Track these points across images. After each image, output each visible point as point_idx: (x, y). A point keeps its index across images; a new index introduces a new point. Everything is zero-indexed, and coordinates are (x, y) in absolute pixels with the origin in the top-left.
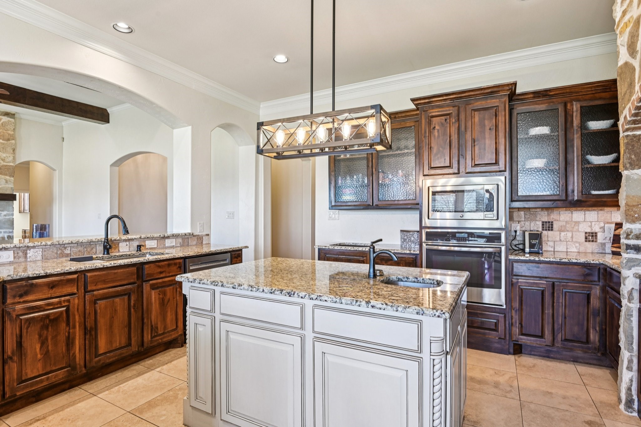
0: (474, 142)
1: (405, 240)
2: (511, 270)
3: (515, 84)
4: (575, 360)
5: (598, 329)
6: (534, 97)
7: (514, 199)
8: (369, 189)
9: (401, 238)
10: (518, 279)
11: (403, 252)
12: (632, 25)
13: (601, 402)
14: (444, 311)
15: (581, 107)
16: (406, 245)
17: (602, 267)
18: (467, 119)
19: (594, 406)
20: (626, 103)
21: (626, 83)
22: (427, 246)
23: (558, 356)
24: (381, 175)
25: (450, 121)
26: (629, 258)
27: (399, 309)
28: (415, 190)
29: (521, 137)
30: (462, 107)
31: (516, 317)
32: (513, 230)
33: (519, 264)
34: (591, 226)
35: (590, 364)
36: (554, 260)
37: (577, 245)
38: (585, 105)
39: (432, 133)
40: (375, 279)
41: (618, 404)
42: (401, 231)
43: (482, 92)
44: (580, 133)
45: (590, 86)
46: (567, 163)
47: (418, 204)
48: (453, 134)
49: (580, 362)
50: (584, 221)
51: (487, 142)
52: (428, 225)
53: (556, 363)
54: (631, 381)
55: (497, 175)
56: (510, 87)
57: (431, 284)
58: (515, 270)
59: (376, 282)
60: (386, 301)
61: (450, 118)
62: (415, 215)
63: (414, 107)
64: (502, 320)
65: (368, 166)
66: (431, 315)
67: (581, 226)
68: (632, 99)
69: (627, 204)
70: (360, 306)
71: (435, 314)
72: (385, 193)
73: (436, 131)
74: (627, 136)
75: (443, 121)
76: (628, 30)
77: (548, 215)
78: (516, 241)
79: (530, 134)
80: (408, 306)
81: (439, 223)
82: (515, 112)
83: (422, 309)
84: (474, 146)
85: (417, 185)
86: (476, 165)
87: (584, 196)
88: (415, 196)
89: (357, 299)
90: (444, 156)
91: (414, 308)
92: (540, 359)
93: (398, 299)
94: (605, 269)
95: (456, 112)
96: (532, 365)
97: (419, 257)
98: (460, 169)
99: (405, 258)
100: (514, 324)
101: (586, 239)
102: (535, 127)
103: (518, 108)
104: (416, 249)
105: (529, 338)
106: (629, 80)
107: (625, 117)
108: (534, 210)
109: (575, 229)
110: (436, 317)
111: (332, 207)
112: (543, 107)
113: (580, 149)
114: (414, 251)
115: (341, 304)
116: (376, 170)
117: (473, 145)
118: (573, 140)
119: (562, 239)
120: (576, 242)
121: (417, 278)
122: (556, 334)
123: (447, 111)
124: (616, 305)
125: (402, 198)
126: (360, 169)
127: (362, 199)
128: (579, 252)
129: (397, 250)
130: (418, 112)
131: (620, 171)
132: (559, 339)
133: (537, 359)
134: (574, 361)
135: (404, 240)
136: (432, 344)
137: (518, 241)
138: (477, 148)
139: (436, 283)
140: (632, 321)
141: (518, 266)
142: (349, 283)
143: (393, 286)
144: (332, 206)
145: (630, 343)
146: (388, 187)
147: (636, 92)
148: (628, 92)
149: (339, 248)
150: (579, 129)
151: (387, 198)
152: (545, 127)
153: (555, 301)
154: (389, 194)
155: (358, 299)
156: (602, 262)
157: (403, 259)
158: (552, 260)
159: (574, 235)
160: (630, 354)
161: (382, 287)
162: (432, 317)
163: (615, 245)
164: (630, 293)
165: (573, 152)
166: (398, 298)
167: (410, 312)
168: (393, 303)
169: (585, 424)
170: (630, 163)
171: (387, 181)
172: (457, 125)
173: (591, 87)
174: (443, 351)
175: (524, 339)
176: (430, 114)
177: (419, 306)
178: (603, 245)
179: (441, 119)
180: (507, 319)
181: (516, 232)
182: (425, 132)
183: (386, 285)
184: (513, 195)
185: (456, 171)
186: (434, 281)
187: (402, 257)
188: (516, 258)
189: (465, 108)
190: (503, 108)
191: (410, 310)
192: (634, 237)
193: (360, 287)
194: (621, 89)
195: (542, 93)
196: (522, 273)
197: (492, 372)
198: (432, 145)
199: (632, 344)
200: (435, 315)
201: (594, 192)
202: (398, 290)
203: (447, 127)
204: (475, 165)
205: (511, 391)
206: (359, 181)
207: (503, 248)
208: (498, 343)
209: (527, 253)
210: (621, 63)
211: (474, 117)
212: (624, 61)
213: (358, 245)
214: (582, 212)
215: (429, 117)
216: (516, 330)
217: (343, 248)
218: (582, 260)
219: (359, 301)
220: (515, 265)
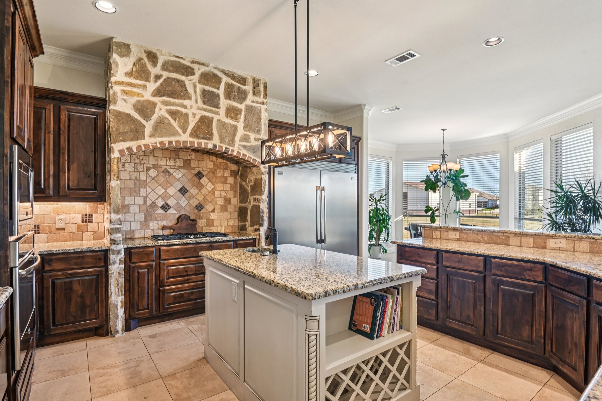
106: (132, 127)
107: (129, 148)
148: (131, 133)
212: (126, 112)
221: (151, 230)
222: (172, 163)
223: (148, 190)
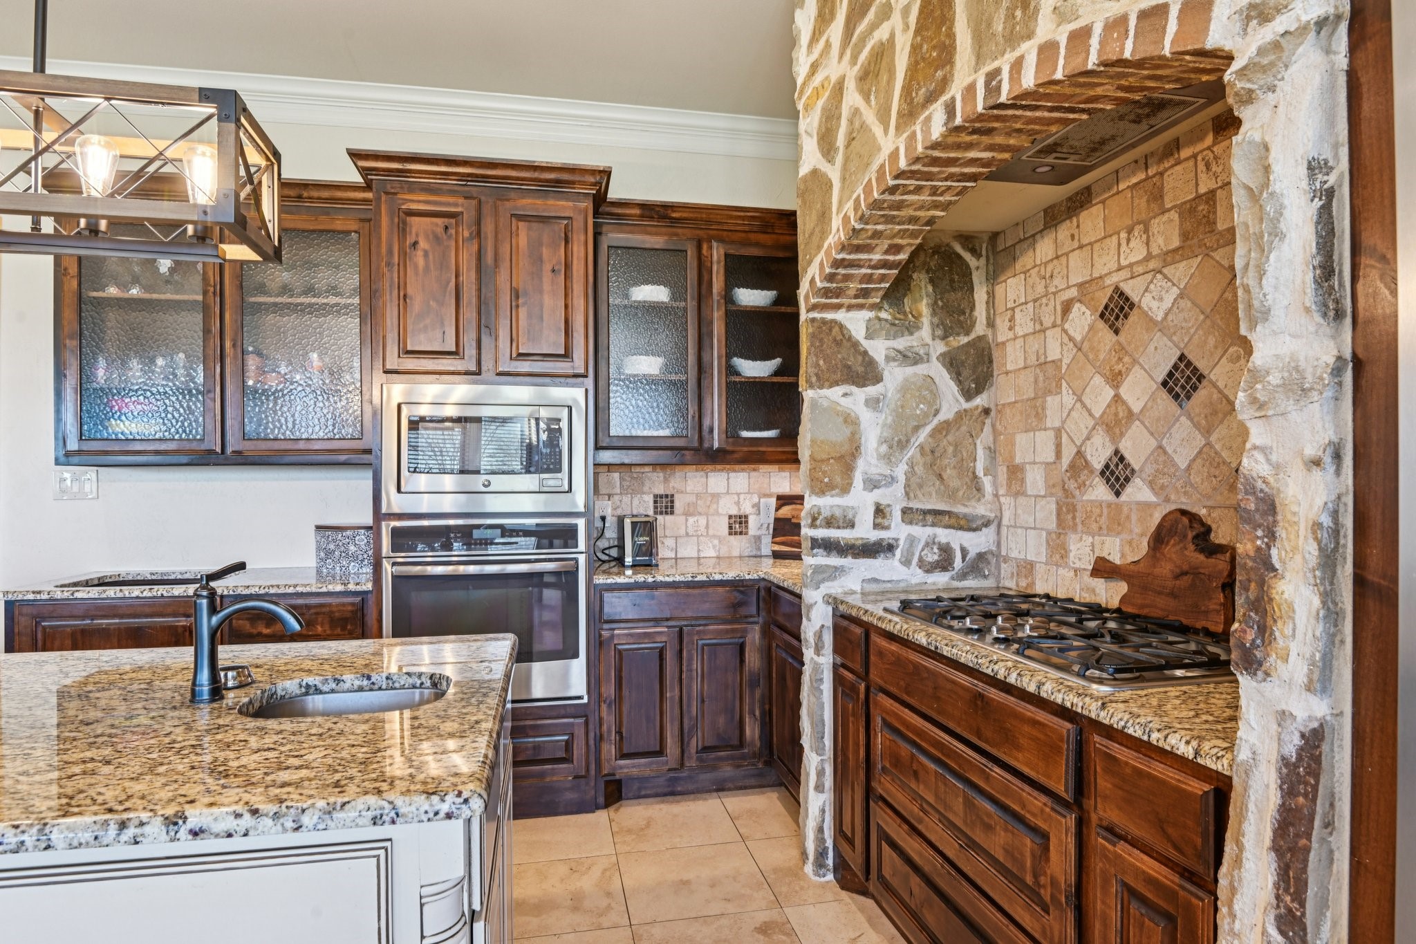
0: (517, 297)
1: (329, 553)
2: (597, 609)
3: (607, 173)
4: (720, 788)
5: (757, 713)
6: (642, 216)
7: (601, 444)
8: (208, 401)
9: (318, 549)
10: (614, 629)
11: (324, 590)
12: (827, 94)
13: (775, 871)
14: (465, 795)
15: (726, 255)
16: (334, 568)
17: (762, 584)
18: (500, 236)
19: (766, 886)
20: (813, 252)
21: (814, 212)
22: (394, 568)
23: (691, 787)
24: (252, 363)
25: (457, 233)
26: (816, 566)
27: (306, 820)
28: (359, 412)
29: (616, 302)
30: (488, 202)
31: (609, 718)
32: (597, 515)
33: (616, 594)
34: (738, 503)
35: (745, 788)
36: (682, 579)
37: (716, 542)
38: (732, 252)
39: (410, 258)
40: (215, 705)
41: (801, 864)
42: (318, 528)
43: (536, 175)
44: (723, 309)
45: (742, 214)
46: (702, 369)
47: (369, 452)
48: (464, 268)
49: (729, 789)
50: (728, 493)
51: (548, 301)
52: (396, 510)
53: (688, 803)
54: (823, 811)
55: (567, 385)
56: (598, 178)
57: (414, 687)
58: (607, 609)
59: (219, 717)
60: (253, 799)
61: (457, 224)
62: (362, 482)
63: (357, 178)
64: (580, 732)
65: (207, 331)
66: (425, 818)
67: (722, 502)
68: (826, 245)
69: (812, 458)
70: (137, 843)
71: (436, 808)
72: (266, 417)
73: (420, 253)
74: (813, 320)
75: (440, 230)
76: (820, 103)
77: (666, 480)
78: (604, 541)
79: (633, 299)
80: (340, 800)
81: (425, 504)
82: (605, 242)
83: (391, 803)
84: (517, 306)
85: (366, 397)
86: (522, 356)
87: (730, 440)
88: (359, 429)
89: (125, 816)
90: (442, 324)
91: (362, 807)
92: (658, 803)
93: (302, 780)
94: (768, 590)
95: (473, 213)
96: (645, 822)
97: (371, 600)
98: (483, 363)
99: (330, 605)
100: (605, 735)
101: (732, 531)
102: (642, 284)
103: (610, 235)
104: (363, 578)
105: (636, 761)
106: (819, 206)
107: (812, 281)
108: (638, 469)
109: (711, 510)
110: (442, 819)
111: (66, 458)
112: (656, 241)
113: (724, 343)
114: (357, 584)
115: (46, 852)
116: (234, 346)
117: (514, 304)
118: (711, 322)
119: (691, 532)
120: (714, 536)
121: (369, 678)
122: (686, 740)
123: (449, 204)
124: (790, 660)
125: (321, 434)
126: (179, 338)
127: (184, 431)
128: (718, 557)
129: (306, 586)
130: (369, 195)
131: (800, 389)
132: (693, 751)
133: (652, 804)
134: (718, 790)
135: (325, 554)
136: (425, 908)
137: (609, 539)
138: (523, 312)
139: (428, 683)
140: (821, 692)
141: (614, 600)
142: (100, 740)
143: (287, 724)
144: (68, 454)
145: (820, 735)
146: (276, 399)
147: (834, 230)
148: (817, 230)
149: (94, 593)
150: (723, 301)
151: (273, 431)
152: (662, 287)
153: (684, 668)
154: (279, 421)
155: (131, 815)
156: (762, 576)
157: (324, 610)
158: (678, 578)
159: (710, 522)
160: (820, 758)
161: (242, 737)
162: (426, 824)
163: (777, 539)
164: (819, 636)
165: (712, 348)
166: (304, 773)
167: (348, 823)
168: (281, 802)
169: (757, 935)
170: (817, 375)
171: (273, 382)
172: (475, 247)
173: (743, 218)
174: (463, 914)
175: (627, 767)
176: (403, 204)
177: (379, 792)
178: (758, 539)
179: (432, 223)
180: (591, 727)
181: (603, 519)
182: (390, 252)
183: (261, 722)
184: (600, 434)
185: (473, 368)
186: (423, 679)
187: (322, 605)
188: (609, 581)
189: (496, 208)
190: (582, 224)
191: (349, 814)
192: (824, 523)
193: (148, 750)
194: (805, 225)
195: (657, 209)
196: (620, 613)
197: (563, 869)
198: (410, 291)
199: (823, 738)
200: (436, 813)
201: (746, 434)
202: (302, 738)
203: (448, 247)
204: (520, 355)
205: (609, 907)
206: (175, 376)
207: (582, 559)
208: (572, 789)
209: (628, 567)
210: (804, 170)
211: (517, 235)
212: (812, 167)
213: (172, 577)
214: (723, 474)
215: (401, 214)
216: (609, 750)
217: (111, 592)
218: (731, 575)
219: (132, 824)
220: (608, 596)
221: (1072, 573)
222: (1135, 252)
223: (1065, 398)
